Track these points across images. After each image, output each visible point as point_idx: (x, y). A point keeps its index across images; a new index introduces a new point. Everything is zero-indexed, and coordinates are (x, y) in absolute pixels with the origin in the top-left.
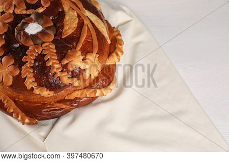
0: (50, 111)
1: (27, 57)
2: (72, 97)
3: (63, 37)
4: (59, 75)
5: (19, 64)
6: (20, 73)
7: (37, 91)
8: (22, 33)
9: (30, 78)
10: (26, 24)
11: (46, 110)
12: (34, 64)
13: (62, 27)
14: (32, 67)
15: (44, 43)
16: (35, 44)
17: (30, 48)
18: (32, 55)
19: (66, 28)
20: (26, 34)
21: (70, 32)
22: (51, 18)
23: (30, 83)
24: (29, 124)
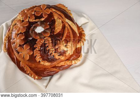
0: (48, 72)
1: (37, 45)
2: (60, 65)
3: (55, 34)
4: (53, 54)
5: (33, 49)
6: (33, 54)
7: (42, 63)
8: (34, 32)
9: (39, 56)
10: (35, 27)
11: (46, 72)
12: (40, 48)
13: (54, 28)
14: (39, 50)
15: (45, 37)
16: (40, 38)
17: (38, 40)
18: (39, 44)
19: (56, 29)
20: (35, 33)
21: (58, 31)
22: (48, 23)
23: (38, 59)
24: (37, 79)
